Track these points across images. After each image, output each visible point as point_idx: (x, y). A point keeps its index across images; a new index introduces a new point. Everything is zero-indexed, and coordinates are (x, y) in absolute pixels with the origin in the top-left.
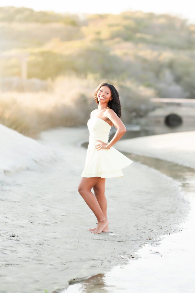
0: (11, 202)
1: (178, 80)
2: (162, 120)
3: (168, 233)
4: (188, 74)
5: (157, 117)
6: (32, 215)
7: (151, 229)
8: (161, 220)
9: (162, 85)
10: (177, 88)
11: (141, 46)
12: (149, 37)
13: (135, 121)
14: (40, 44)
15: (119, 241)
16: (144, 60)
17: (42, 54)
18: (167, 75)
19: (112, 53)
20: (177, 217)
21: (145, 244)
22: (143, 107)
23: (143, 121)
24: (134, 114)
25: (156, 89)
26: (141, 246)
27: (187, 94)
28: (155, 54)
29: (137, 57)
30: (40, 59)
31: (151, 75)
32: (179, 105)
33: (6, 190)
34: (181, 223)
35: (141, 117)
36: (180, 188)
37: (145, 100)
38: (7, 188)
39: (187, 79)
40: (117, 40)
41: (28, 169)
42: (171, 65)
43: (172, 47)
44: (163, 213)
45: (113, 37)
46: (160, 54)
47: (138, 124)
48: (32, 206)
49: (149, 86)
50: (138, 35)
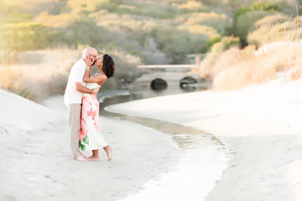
0: (40, 154)
1: (161, 47)
2: (149, 85)
3: (166, 172)
4: (170, 41)
5: (144, 82)
6: (58, 164)
7: (152, 170)
8: (159, 164)
9: (147, 53)
10: (160, 55)
11: (125, 16)
12: (131, 8)
13: (123, 87)
14: (31, 18)
15: (129, 179)
16: (130, 30)
17: (34, 27)
18: (151, 43)
19: (99, 24)
20: (171, 161)
21: (149, 180)
22: (130, 73)
23: (131, 86)
24: (123, 80)
25: (141, 56)
26: (146, 181)
27: (171, 60)
28: (139, 23)
29: (122, 27)
30: (32, 33)
31: (136, 43)
32: (163, 70)
33: (32, 146)
34: (175, 165)
35: (129, 82)
36: (172, 141)
37: (132, 67)
38: (34, 145)
39: (169, 46)
40: (102, 11)
41: (45, 130)
42: (154, 34)
43: (154, 16)
44: (160, 158)
45: (98, 9)
46: (143, 24)
47: (126, 89)
48: (56, 157)
49: (134, 54)
50: (122, 6)
